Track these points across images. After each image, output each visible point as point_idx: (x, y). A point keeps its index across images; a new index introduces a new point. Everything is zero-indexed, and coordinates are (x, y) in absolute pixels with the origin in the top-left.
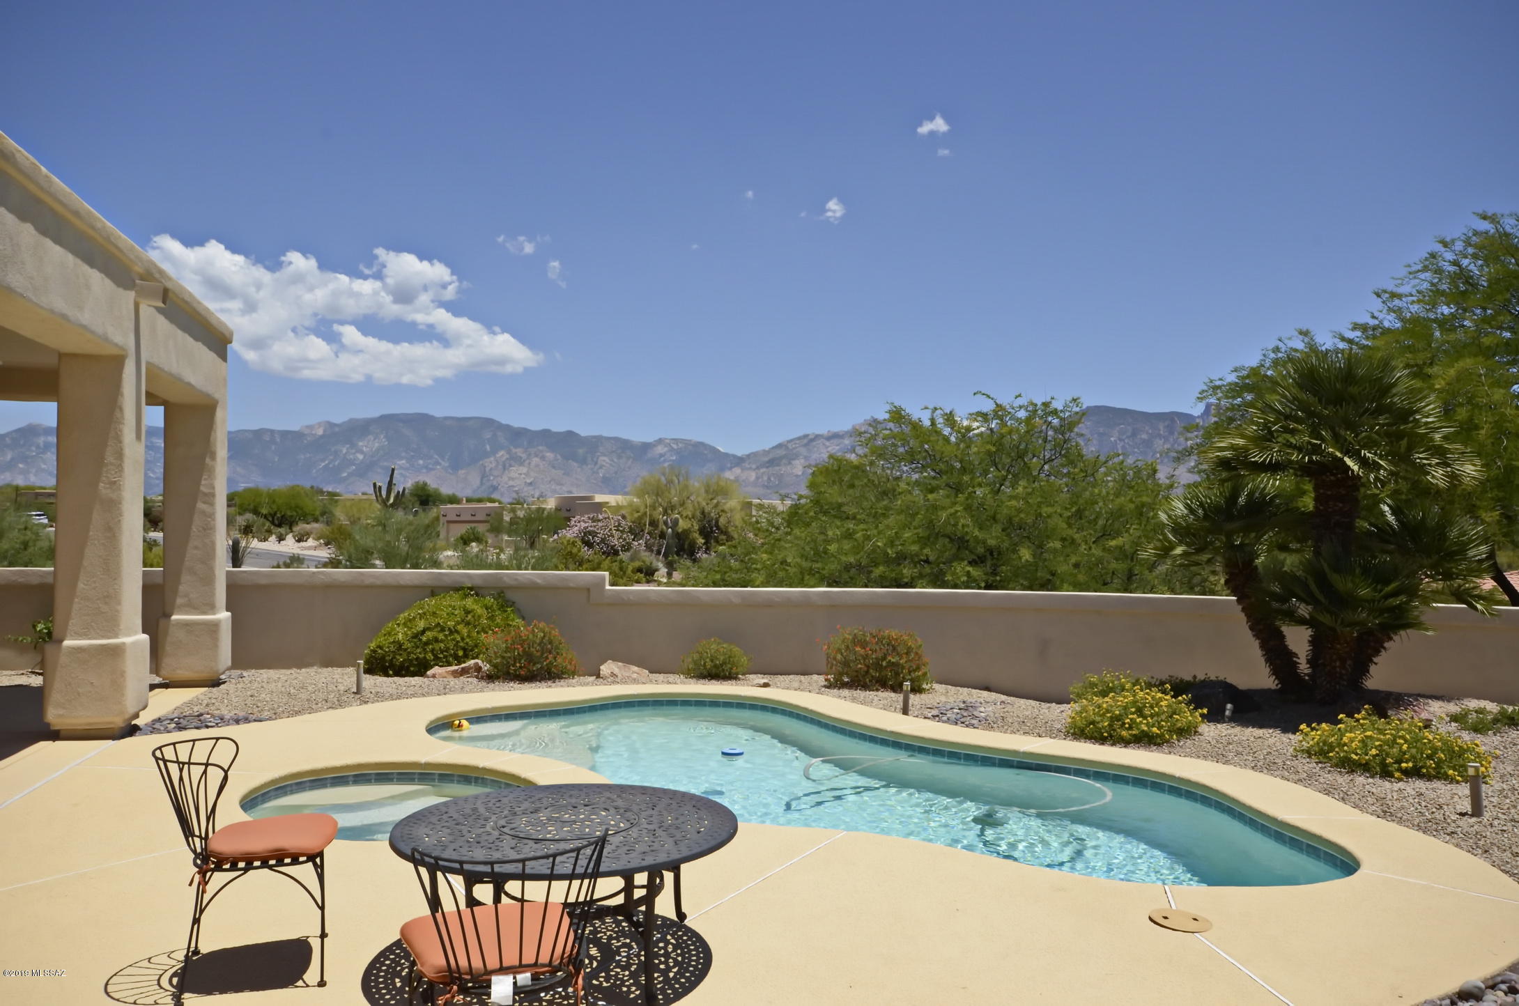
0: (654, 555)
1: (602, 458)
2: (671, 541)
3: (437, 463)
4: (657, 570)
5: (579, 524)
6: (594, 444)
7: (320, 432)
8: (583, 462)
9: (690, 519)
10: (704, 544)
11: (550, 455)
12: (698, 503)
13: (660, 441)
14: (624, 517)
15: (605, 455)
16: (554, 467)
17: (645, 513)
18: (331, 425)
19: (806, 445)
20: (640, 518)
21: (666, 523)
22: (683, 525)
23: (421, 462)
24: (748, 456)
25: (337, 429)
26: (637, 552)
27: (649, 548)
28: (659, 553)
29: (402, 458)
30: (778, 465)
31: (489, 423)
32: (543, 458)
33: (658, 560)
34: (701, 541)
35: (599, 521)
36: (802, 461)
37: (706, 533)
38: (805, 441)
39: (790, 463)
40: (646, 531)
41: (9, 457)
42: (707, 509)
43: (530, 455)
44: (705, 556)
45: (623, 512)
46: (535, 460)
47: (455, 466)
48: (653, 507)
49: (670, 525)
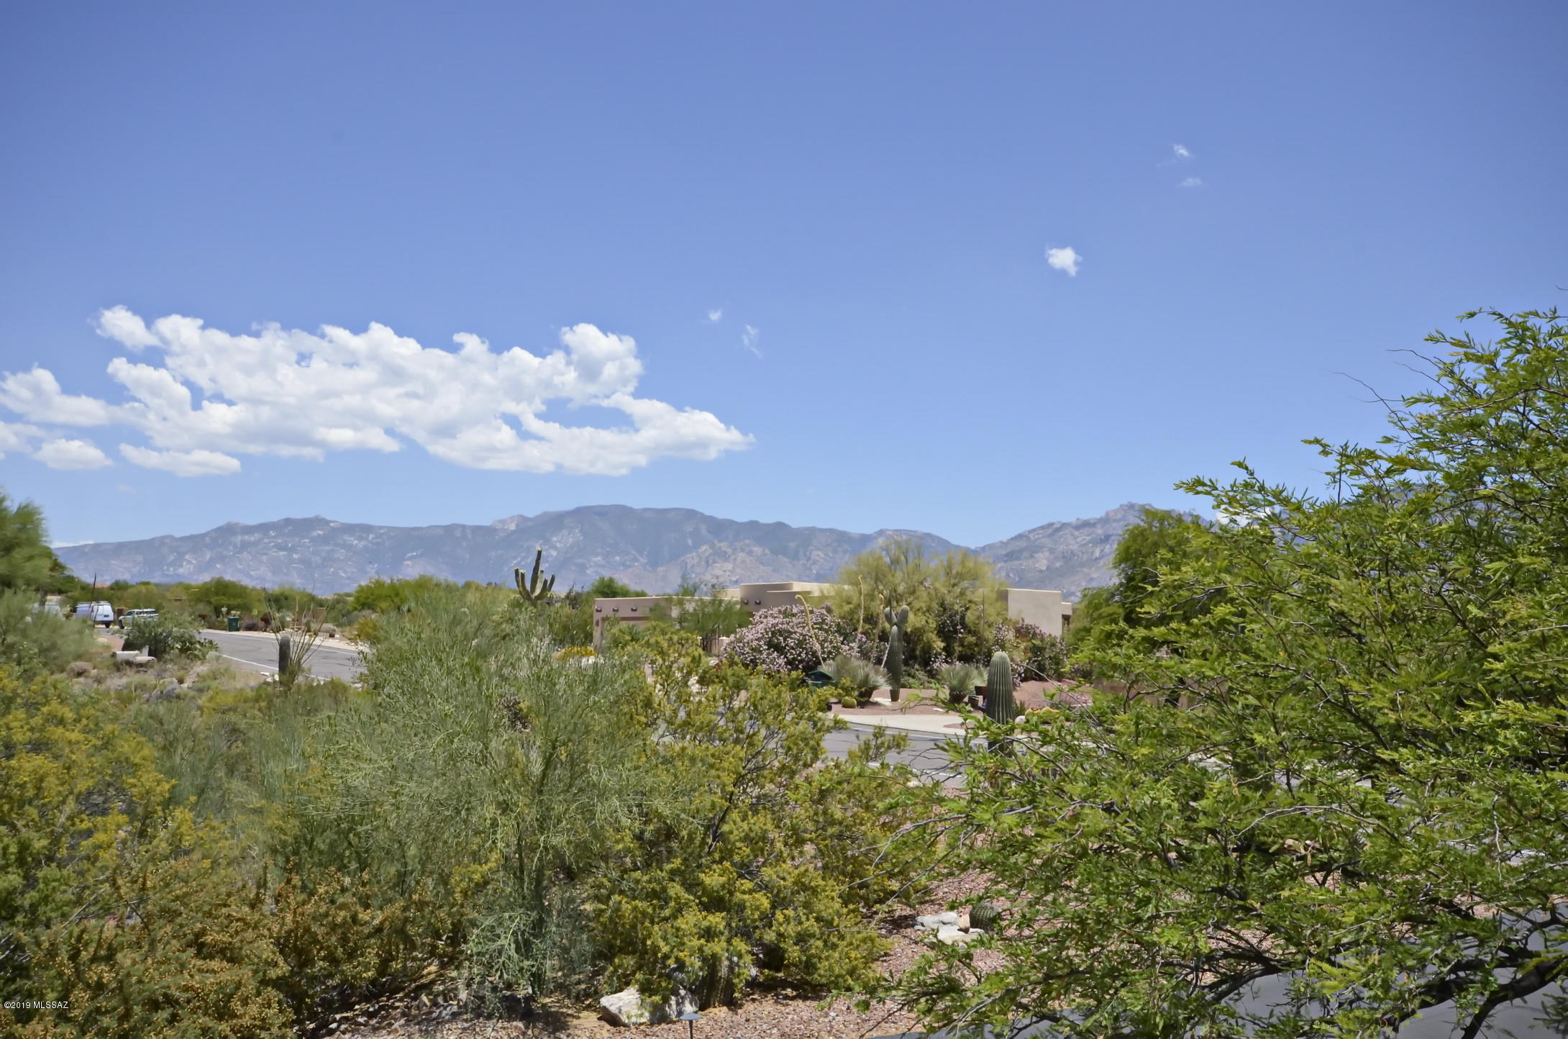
0: (871, 665)
1: (815, 553)
2: (896, 644)
3: (636, 560)
4: (875, 688)
5: (766, 620)
6: (807, 536)
7: (513, 527)
8: (795, 556)
9: (924, 613)
10: (945, 649)
11: (757, 550)
12: (936, 589)
13: (881, 533)
14: (829, 610)
15: (819, 549)
16: (762, 564)
17: (859, 605)
18: (523, 519)
19: (1050, 535)
20: (852, 612)
21: (888, 618)
22: (914, 621)
23: (618, 558)
24: (983, 549)
25: (530, 524)
26: (847, 660)
27: (864, 654)
28: (879, 662)
29: (597, 555)
30: (1018, 558)
31: (691, 514)
32: (750, 553)
33: (877, 672)
34: (939, 644)
35: (794, 615)
36: (1047, 554)
37: (946, 633)
38: (1050, 531)
39: (1032, 556)
40: (860, 630)
41: (208, 557)
42: (949, 599)
43: (735, 550)
44: (945, 666)
45: (829, 603)
46: (741, 555)
47: (654, 563)
48: (871, 597)
49: (895, 620)
